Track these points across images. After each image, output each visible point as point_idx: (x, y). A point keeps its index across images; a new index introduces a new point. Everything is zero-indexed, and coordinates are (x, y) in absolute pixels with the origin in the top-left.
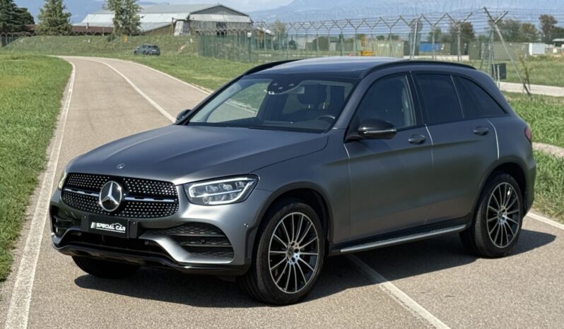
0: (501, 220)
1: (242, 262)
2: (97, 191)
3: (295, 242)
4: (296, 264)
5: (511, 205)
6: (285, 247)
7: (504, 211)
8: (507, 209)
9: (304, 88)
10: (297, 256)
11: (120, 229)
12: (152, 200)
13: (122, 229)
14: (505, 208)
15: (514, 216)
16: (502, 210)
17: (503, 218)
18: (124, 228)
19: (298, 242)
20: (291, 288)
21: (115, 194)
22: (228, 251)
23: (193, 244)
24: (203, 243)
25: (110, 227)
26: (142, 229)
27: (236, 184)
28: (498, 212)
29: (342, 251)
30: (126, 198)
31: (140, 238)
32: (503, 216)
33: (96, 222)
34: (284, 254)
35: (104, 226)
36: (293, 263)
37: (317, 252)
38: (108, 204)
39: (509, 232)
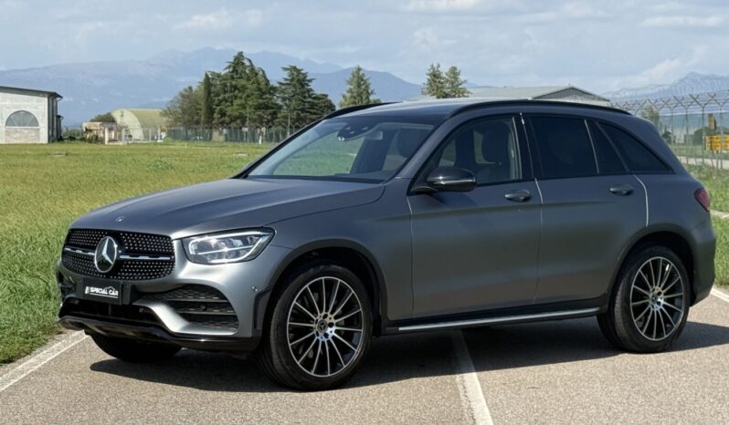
0: (656, 305)
1: (249, 334)
2: (93, 249)
3: (329, 313)
4: (329, 342)
5: (669, 287)
6: (313, 320)
7: (659, 293)
8: (663, 292)
9: (382, 133)
10: (331, 331)
11: (113, 294)
12: (147, 258)
13: (114, 293)
14: (660, 289)
15: (677, 301)
16: (656, 292)
17: (659, 303)
18: (117, 293)
19: (332, 313)
20: (321, 369)
21: (110, 252)
22: (231, 320)
23: (192, 311)
24: (204, 310)
25: (104, 292)
26: (138, 294)
27: (248, 239)
28: (651, 296)
29: (401, 329)
30: (122, 257)
31: (134, 304)
32: (659, 300)
33: (90, 286)
34: (312, 328)
35: (97, 290)
36: (325, 340)
37: (360, 328)
38: (103, 263)
39: (667, 321)
